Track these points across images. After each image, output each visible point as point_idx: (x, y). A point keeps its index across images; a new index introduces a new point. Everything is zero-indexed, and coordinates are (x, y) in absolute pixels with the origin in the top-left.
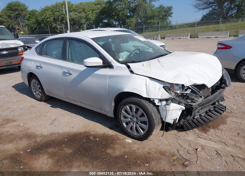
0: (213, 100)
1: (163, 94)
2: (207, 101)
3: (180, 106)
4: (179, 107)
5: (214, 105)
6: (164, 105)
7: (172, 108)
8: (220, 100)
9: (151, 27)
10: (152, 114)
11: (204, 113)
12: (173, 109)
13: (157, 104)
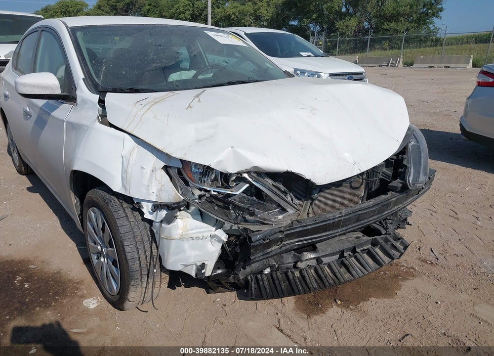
0: (348, 223)
1: (163, 188)
2: (315, 224)
3: (211, 231)
4: (205, 232)
5: (374, 238)
6: (160, 220)
7: (180, 232)
8: (392, 223)
9: (388, 38)
10: (126, 243)
11: (333, 254)
12: (182, 235)
13: (147, 216)
